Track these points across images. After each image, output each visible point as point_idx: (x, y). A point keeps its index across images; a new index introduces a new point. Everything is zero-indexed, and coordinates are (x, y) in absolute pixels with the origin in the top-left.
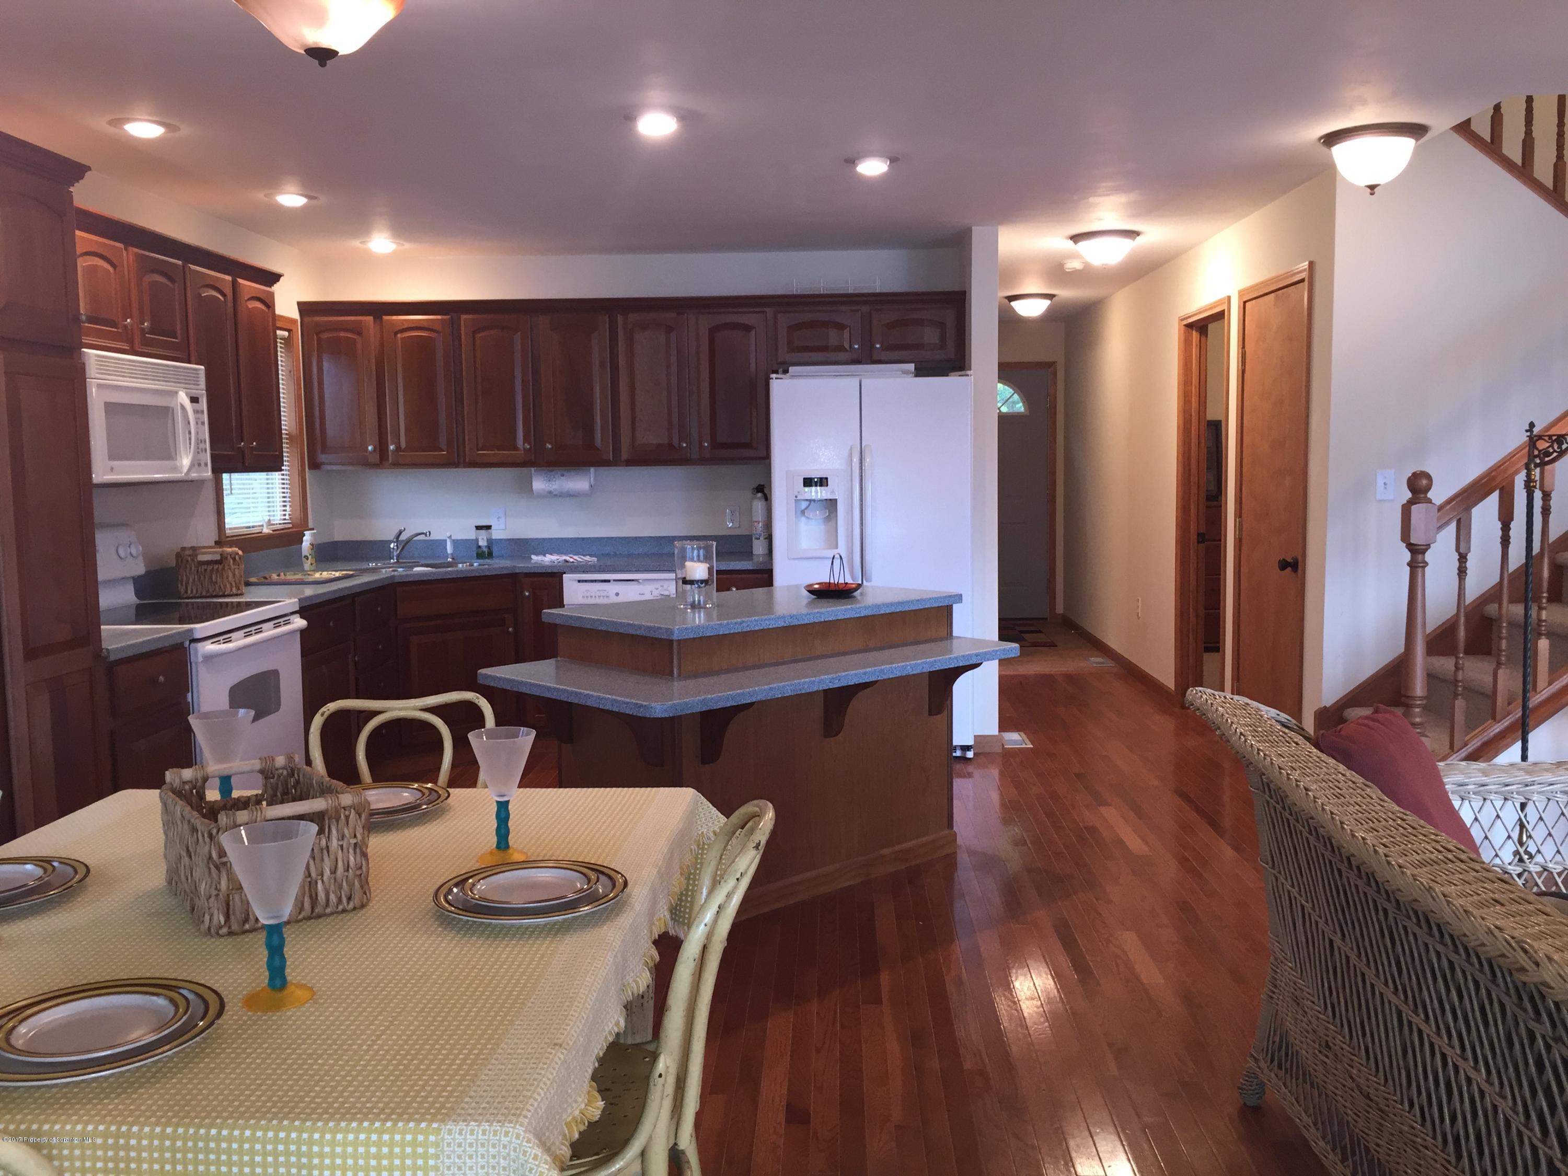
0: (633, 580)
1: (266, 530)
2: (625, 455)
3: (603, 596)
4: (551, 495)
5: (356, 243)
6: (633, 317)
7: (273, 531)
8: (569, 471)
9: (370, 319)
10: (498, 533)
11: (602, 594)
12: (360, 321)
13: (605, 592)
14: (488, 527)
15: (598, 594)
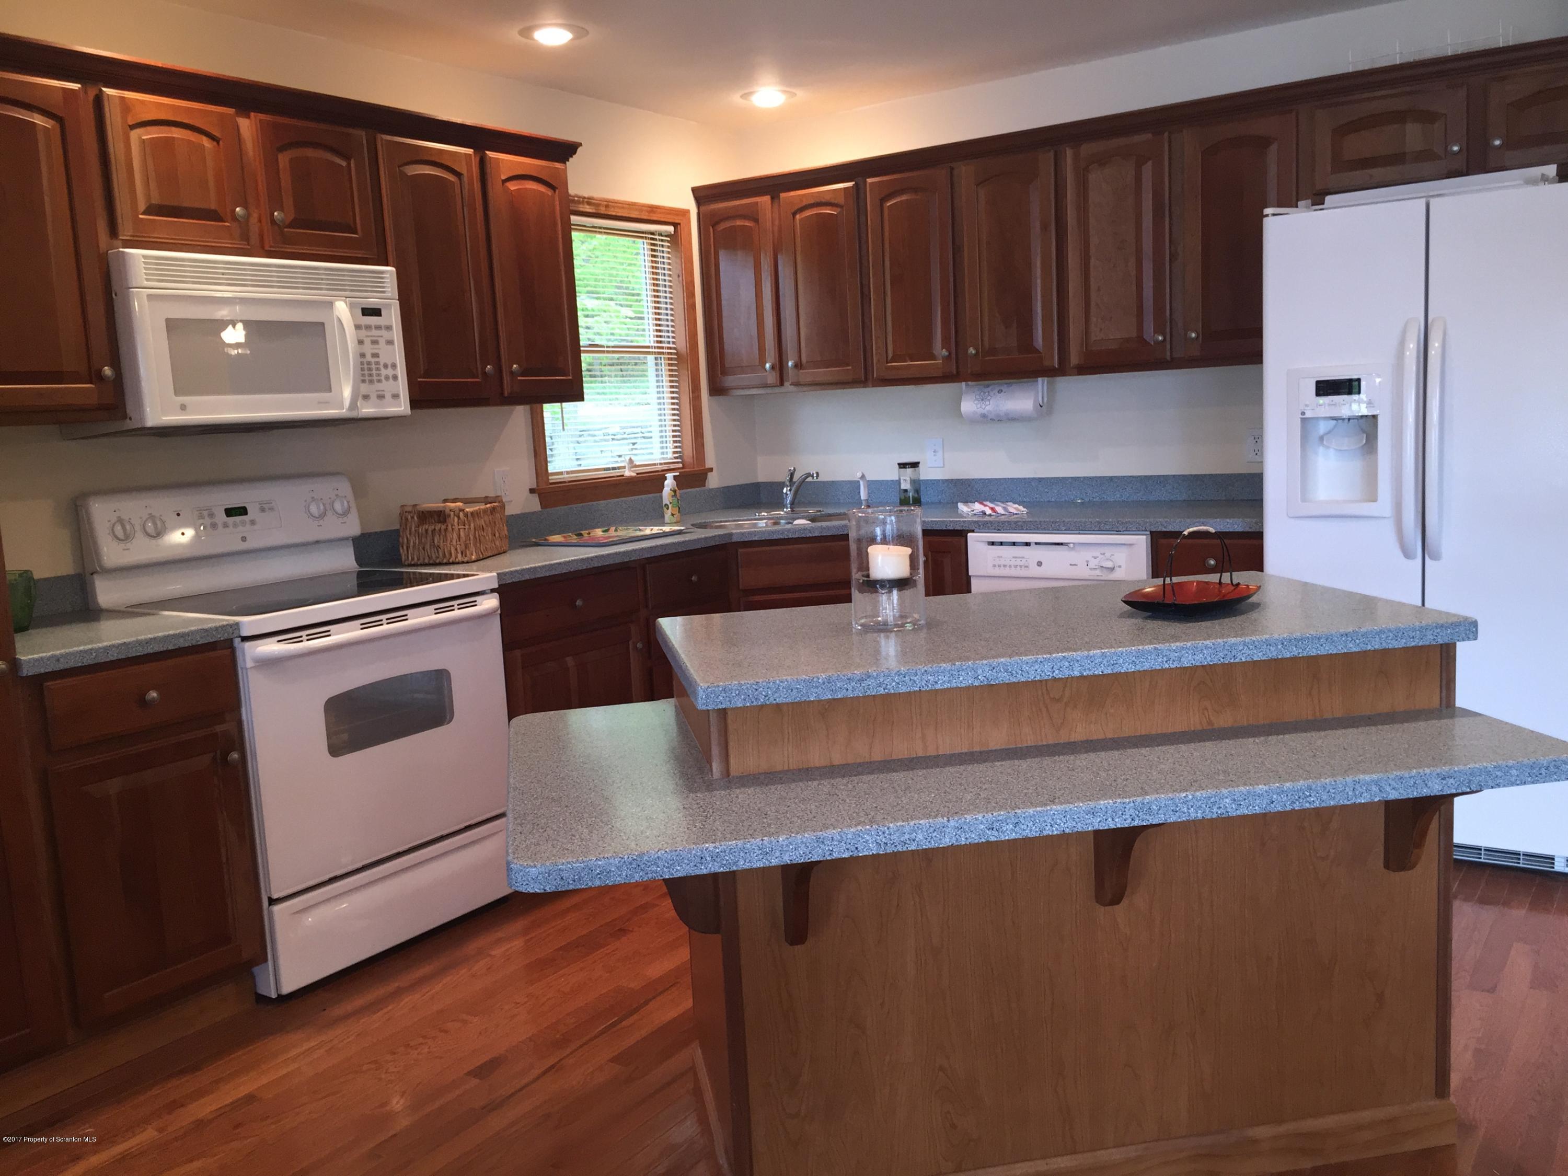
0: (1062, 544)
1: (628, 473)
2: (1074, 360)
3: (1021, 566)
4: (985, 419)
5: (736, 98)
6: (1088, 149)
7: (637, 474)
8: (1009, 385)
9: (766, 199)
10: (928, 472)
11: (1019, 562)
12: (757, 203)
13: (1024, 560)
14: (915, 465)
15: (1013, 563)
